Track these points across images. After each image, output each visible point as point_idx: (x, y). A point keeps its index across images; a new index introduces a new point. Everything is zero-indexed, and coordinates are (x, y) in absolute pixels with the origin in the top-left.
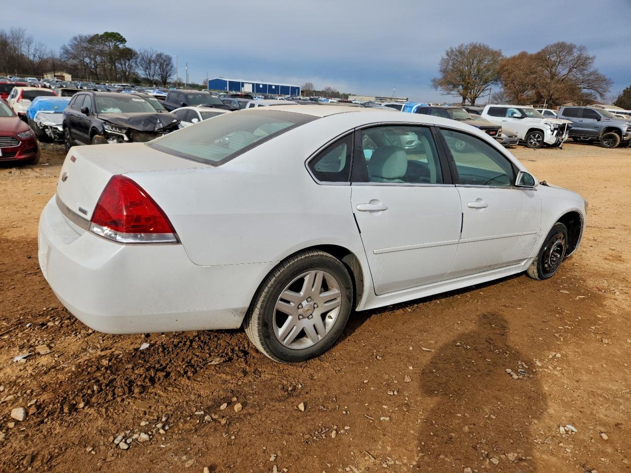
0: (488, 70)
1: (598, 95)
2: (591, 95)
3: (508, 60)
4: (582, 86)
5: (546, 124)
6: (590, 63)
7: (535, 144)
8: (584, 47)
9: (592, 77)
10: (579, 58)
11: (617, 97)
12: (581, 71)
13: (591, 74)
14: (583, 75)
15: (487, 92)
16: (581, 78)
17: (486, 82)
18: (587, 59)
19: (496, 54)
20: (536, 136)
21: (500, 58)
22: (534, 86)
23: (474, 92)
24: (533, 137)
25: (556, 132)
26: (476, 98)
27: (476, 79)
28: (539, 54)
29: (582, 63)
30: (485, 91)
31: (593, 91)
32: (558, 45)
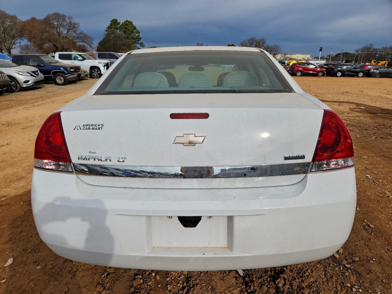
0: (12, 30)
1: (88, 46)
2: (84, 46)
3: (24, 22)
4: (78, 40)
5: (99, 63)
6: (77, 27)
7: (97, 76)
8: (71, 17)
9: (81, 36)
10: (71, 23)
11: (96, 47)
12: (75, 32)
13: (80, 34)
14: (77, 34)
15: (18, 45)
16: (76, 36)
17: (13, 37)
18: (75, 24)
19: (13, 18)
20: (96, 71)
21: (18, 20)
22: (50, 41)
23: (7, 45)
24: (94, 72)
25: (106, 67)
26: (11, 49)
27: (5, 35)
28: (45, 19)
29: (73, 27)
30: (16, 44)
31: (85, 44)
32: (55, 14)
